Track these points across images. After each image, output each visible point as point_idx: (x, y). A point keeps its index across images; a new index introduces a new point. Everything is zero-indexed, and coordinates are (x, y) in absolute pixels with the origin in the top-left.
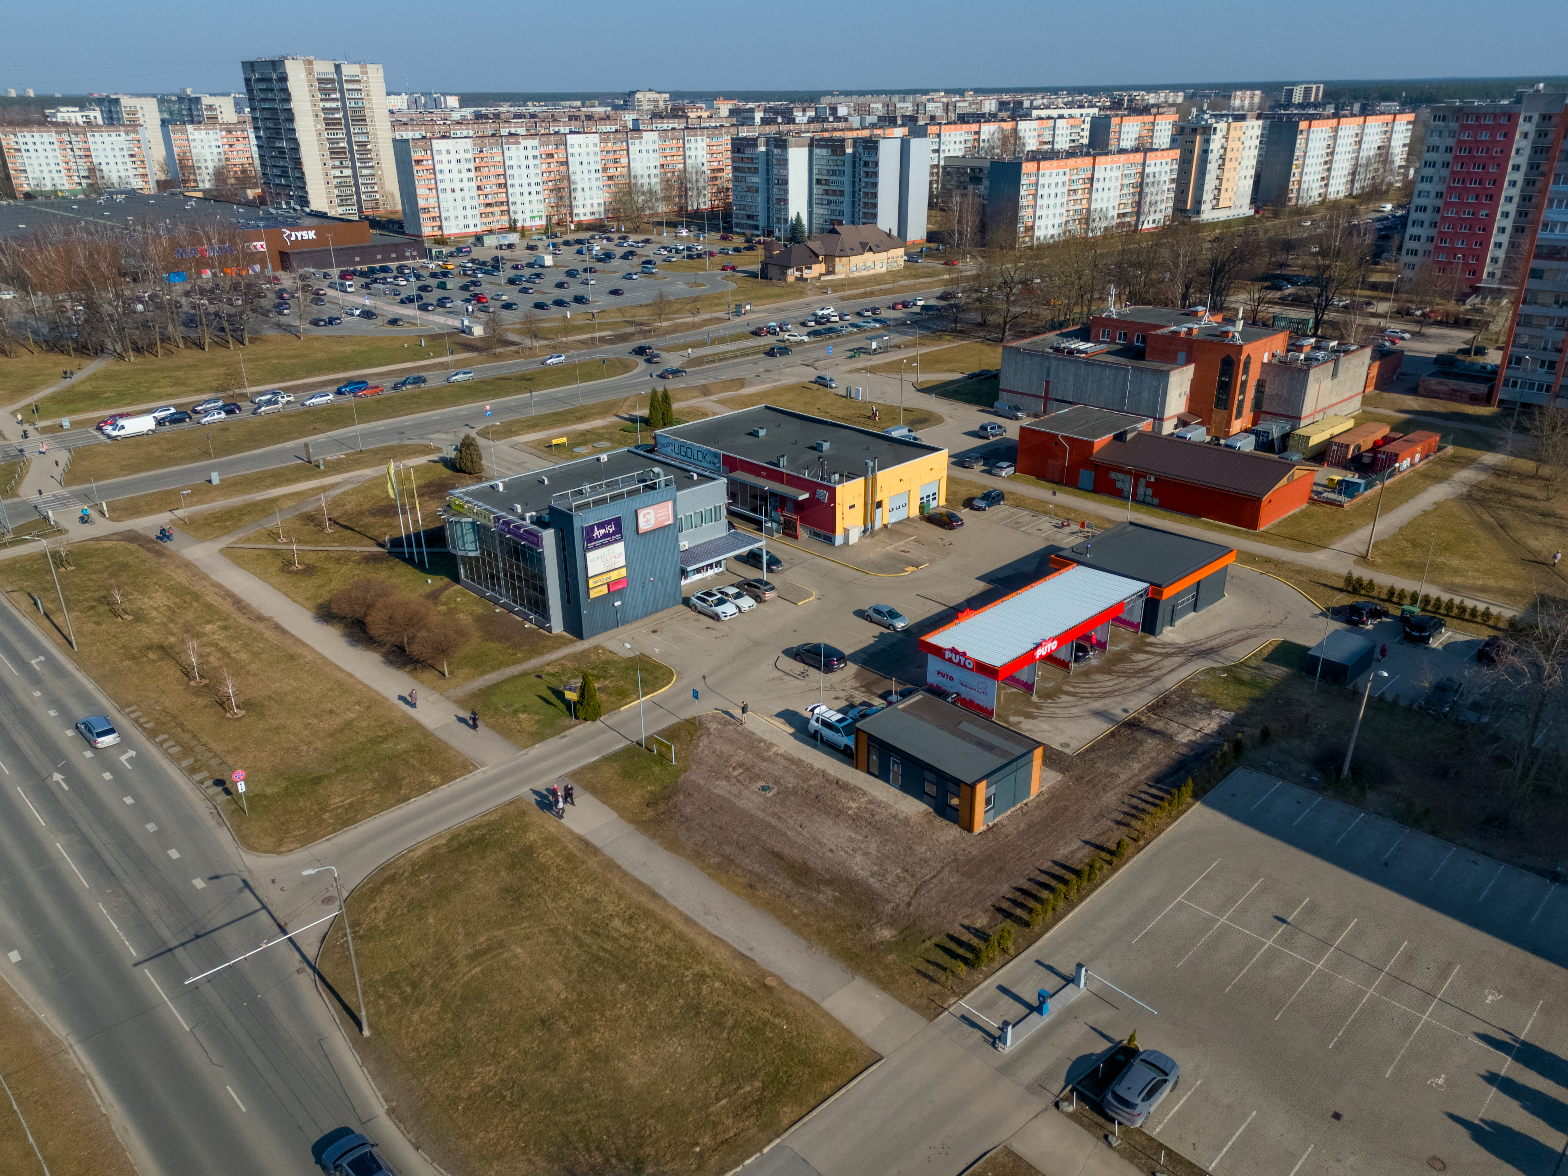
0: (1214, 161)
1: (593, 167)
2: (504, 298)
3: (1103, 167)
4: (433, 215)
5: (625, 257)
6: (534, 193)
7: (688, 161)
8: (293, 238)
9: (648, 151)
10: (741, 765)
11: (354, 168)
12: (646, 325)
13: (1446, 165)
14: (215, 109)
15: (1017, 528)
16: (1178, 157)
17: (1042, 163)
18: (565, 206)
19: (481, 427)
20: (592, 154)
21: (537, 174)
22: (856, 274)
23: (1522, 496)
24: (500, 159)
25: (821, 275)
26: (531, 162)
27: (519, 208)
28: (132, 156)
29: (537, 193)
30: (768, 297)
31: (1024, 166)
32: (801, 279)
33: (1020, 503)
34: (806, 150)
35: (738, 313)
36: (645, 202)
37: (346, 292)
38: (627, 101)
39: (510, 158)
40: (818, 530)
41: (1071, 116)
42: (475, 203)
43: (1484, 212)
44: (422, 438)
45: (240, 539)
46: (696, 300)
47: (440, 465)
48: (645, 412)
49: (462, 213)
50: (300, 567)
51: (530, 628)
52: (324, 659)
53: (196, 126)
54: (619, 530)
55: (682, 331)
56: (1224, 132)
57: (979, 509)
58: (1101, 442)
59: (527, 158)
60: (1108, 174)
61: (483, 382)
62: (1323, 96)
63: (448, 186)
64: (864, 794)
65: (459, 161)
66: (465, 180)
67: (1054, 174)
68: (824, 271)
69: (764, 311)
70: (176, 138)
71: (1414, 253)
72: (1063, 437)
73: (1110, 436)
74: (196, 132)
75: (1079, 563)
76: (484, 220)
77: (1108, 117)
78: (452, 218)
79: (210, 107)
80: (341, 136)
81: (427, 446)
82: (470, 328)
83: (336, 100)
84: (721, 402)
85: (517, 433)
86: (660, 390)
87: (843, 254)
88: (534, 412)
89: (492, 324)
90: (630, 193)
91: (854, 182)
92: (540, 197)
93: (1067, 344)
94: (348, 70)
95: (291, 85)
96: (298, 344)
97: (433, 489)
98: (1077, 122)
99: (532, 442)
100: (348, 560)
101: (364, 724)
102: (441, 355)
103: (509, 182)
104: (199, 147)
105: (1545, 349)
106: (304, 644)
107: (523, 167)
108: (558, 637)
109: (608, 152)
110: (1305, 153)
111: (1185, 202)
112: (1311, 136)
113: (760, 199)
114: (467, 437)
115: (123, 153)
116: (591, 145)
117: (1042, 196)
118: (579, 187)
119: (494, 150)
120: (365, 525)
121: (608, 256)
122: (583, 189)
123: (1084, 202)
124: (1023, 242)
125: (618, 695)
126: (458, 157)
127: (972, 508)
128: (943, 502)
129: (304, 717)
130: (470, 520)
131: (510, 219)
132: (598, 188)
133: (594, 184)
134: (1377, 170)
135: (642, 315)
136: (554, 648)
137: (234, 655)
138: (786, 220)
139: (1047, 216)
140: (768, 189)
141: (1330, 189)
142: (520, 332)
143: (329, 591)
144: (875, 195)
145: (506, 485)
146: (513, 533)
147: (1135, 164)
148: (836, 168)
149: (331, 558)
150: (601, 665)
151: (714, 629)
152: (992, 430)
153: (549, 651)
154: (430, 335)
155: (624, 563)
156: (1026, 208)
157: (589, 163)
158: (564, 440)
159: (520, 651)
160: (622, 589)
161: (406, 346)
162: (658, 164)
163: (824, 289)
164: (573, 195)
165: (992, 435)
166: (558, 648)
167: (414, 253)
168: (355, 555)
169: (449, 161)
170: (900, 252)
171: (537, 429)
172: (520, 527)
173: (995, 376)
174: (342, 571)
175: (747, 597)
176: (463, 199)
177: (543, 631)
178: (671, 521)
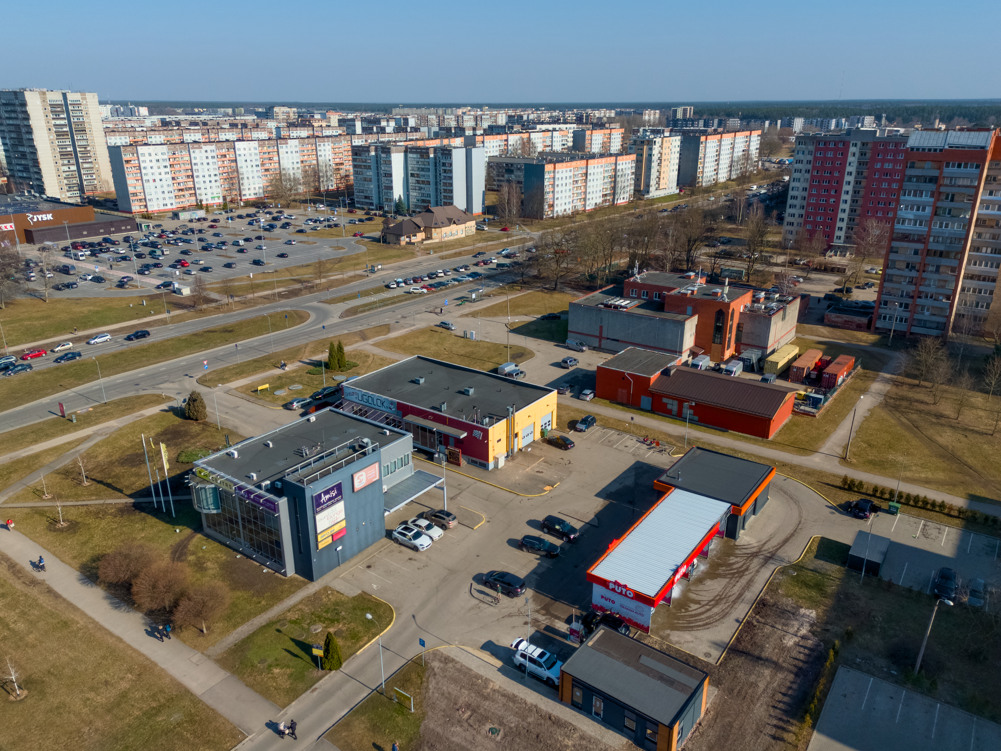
0: (655, 161)
1: (254, 163)
2: (201, 262)
3: (592, 166)
4: (140, 197)
5: (283, 227)
6: (213, 181)
7: (320, 158)
8: (35, 220)
9: (292, 152)
10: (468, 706)
11: (78, 164)
12: (308, 282)
13: (808, 171)
15: (611, 446)
16: (635, 159)
17: (557, 165)
18: (235, 190)
19: (200, 375)
20: (253, 154)
21: (215, 169)
22: (446, 239)
23: (917, 401)
24: (188, 158)
25: (423, 240)
26: (210, 160)
27: (203, 191)
29: (216, 181)
30: (390, 257)
31: (546, 166)
32: (410, 243)
33: (607, 424)
34: (402, 155)
35: (373, 271)
36: (291, 185)
37: (78, 260)
38: (268, 114)
39: (195, 158)
40: (474, 459)
41: (560, 130)
42: (171, 189)
43: (832, 200)
44: (154, 388)
45: (10, 498)
46: (340, 260)
47: (171, 413)
48: (324, 357)
49: (161, 196)
50: (65, 524)
51: (268, 572)
52: (94, 622)
54: (340, 493)
55: (336, 286)
56: (660, 144)
57: (581, 431)
58: (654, 377)
59: (207, 158)
60: (596, 170)
61: (195, 335)
62: (694, 113)
63: (151, 178)
64: (575, 729)
65: (158, 161)
66: (163, 173)
67: (564, 171)
68: (424, 238)
69: (391, 269)
71: (792, 224)
72: (628, 374)
73: (658, 373)
75: (676, 487)
76: (178, 200)
77: (583, 131)
78: (154, 200)
80: (68, 143)
81: (159, 396)
82: (179, 290)
83: (64, 119)
84: (377, 345)
85: (228, 380)
87: (437, 226)
88: (240, 359)
89: (196, 285)
90: (281, 179)
91: (436, 176)
92: (218, 184)
93: (612, 302)
94: (71, 97)
95: (30, 109)
96: (44, 306)
97: (169, 436)
98: (565, 133)
99: (242, 387)
100: (105, 513)
101: (138, 695)
102: (160, 313)
103: (195, 174)
105: (902, 296)
106: (75, 609)
107: (205, 164)
108: (292, 580)
109: (264, 153)
110: (705, 155)
111: (640, 186)
112: (708, 145)
113: (372, 186)
114: (194, 393)
116: (252, 149)
117: (558, 186)
118: (245, 177)
119: (184, 153)
120: (116, 476)
121: (271, 227)
122: (248, 178)
123: (582, 188)
124: (548, 215)
125: (353, 638)
126: (157, 158)
127: (576, 430)
128: (555, 426)
129: (83, 691)
130: (213, 486)
131: (197, 200)
132: (258, 177)
133: (256, 174)
134: (743, 164)
135: (306, 274)
136: (291, 593)
137: (12, 626)
138: (391, 200)
139: (561, 198)
140: (378, 179)
141: (719, 176)
142: (217, 291)
143: (92, 548)
144: (451, 185)
145: (239, 451)
146: (253, 500)
147: (611, 164)
148: (423, 166)
149: (90, 512)
150: (333, 607)
151: (415, 560)
152: (570, 362)
153: (288, 596)
154: (149, 296)
155: (344, 517)
156: (548, 193)
157: (251, 161)
158: (267, 386)
159: (264, 599)
160: (343, 536)
161: (131, 305)
162: (299, 161)
163: (427, 251)
164: (241, 182)
165: (571, 366)
166: (294, 592)
167: (129, 227)
168: (112, 508)
169: (151, 161)
170: (473, 223)
171: (243, 375)
172: (260, 496)
173: (559, 318)
174: (102, 526)
175: (436, 527)
176: (162, 186)
177: (279, 575)
178: (377, 478)
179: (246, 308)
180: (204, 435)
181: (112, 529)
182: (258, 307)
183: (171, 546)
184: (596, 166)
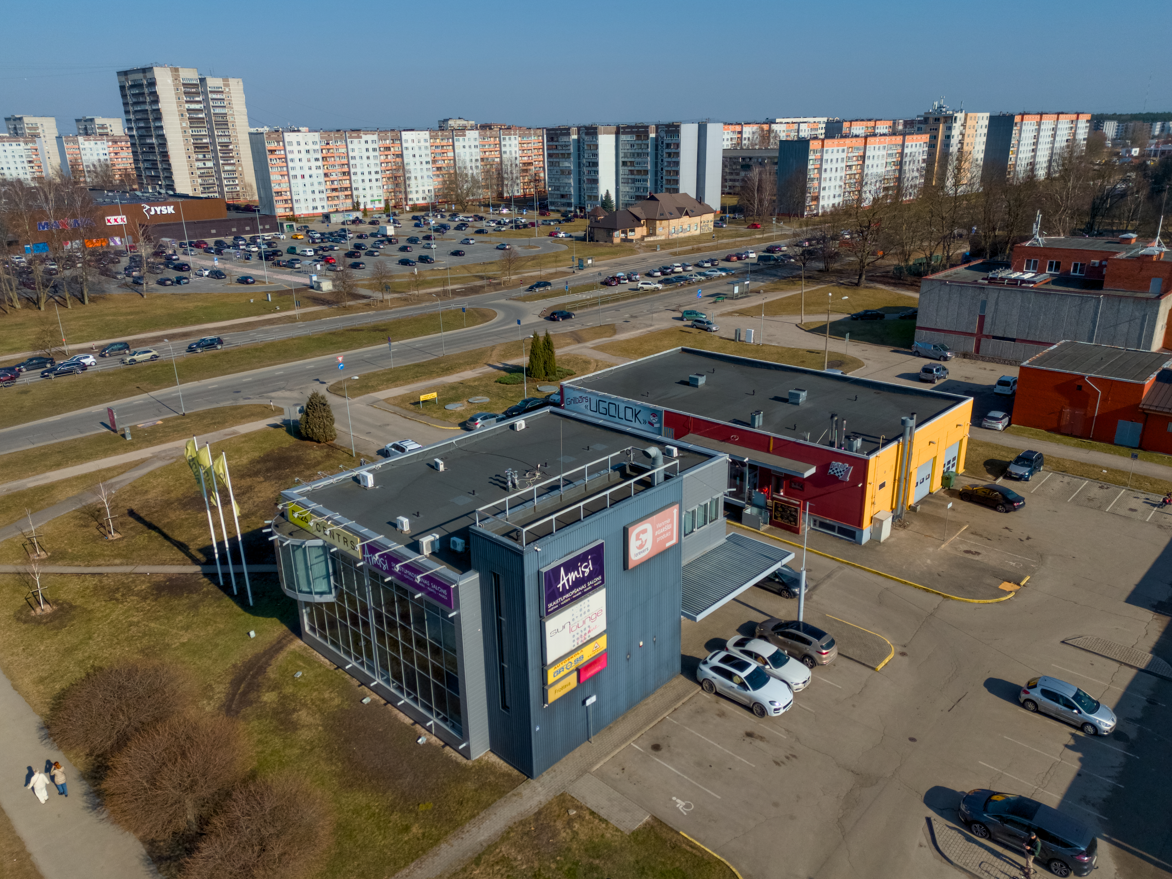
0: (954, 145)
1: (424, 159)
3: (872, 146)
4: (285, 198)
5: (458, 228)
6: (374, 180)
7: (504, 156)
8: (153, 213)
9: (470, 147)
11: (217, 164)
12: (494, 279)
14: (106, 128)
16: (928, 140)
17: (826, 141)
18: (400, 192)
19: (333, 382)
20: (423, 148)
21: (376, 164)
22: (675, 236)
24: (344, 150)
25: (644, 236)
26: (371, 154)
27: (361, 192)
28: (30, 162)
29: (377, 180)
30: (601, 254)
31: (812, 143)
32: (625, 240)
34: (613, 137)
35: (581, 266)
36: (469, 190)
39: (353, 150)
40: (828, 521)
41: (808, 122)
42: (323, 188)
44: (261, 397)
46: (534, 258)
47: (282, 432)
48: (523, 361)
49: (310, 196)
50: (47, 609)
51: (428, 744)
53: (86, 138)
54: (599, 570)
56: (963, 119)
57: (1022, 478)
58: (1148, 383)
59: (367, 150)
60: (877, 153)
61: (333, 334)
63: (299, 173)
65: (308, 151)
66: (314, 168)
67: (835, 151)
68: (645, 233)
69: (605, 265)
70: (69, 147)
72: (1090, 378)
73: (1153, 377)
74: (86, 143)
76: (330, 203)
78: (302, 201)
79: (103, 127)
80: (204, 133)
81: (266, 407)
82: (318, 284)
83: (199, 102)
84: (599, 348)
85: (375, 389)
86: (542, 334)
87: (663, 218)
88: (393, 364)
89: (340, 279)
90: (456, 181)
91: (657, 162)
92: (379, 184)
93: (1001, 276)
94: (212, 82)
95: (159, 89)
96: (141, 301)
97: (269, 464)
99: (395, 398)
100: (128, 590)
102: (288, 309)
103: (353, 170)
104: (88, 155)
107: (365, 158)
108: (483, 769)
109: (437, 147)
110: (1019, 141)
111: (932, 179)
112: (1024, 128)
113: (572, 180)
114: (315, 396)
115: (22, 160)
116: (422, 141)
117: (825, 170)
118: (413, 175)
119: (339, 143)
121: (442, 228)
122: (416, 178)
123: (858, 176)
124: (811, 210)
126: (307, 148)
127: (1010, 477)
128: (961, 470)
130: (320, 542)
131: (353, 202)
132: (428, 176)
133: (425, 173)
134: (1066, 158)
135: (489, 271)
136: (481, 806)
138: (596, 197)
139: (829, 188)
140: (579, 171)
141: (1035, 172)
142: (370, 287)
143: (81, 662)
144: (677, 173)
145: (377, 474)
146: (400, 576)
147: (896, 145)
148: (640, 151)
149: (103, 588)
150: (585, 860)
151: (762, 738)
152: (937, 370)
153: (473, 816)
154: (277, 292)
155: (603, 627)
156: (812, 180)
157: (420, 156)
158: (434, 395)
159: (417, 819)
160: (598, 672)
161: (252, 301)
162: (479, 158)
163: (652, 247)
164: (407, 183)
165: (938, 378)
166: (487, 806)
167: (267, 227)
168: (143, 582)
169: (300, 152)
170: (710, 217)
171: (398, 383)
172: (414, 569)
173: (882, 317)
174: (114, 616)
175: (792, 660)
176: (312, 184)
177: (454, 755)
178: (674, 541)
179: (407, 305)
180: (327, 464)
181: (131, 624)
182: (423, 305)
183: (234, 666)
184: (877, 147)
